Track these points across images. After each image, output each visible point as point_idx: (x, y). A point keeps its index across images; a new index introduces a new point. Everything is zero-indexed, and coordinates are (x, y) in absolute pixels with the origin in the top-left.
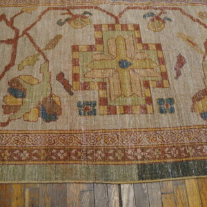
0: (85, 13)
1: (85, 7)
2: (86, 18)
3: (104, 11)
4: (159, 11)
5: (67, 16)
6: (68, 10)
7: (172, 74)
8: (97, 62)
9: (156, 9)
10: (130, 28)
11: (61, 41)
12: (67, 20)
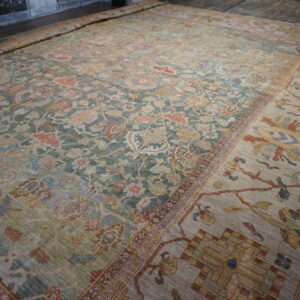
0: (162, 255)
1: (157, 251)
2: (168, 258)
3: (170, 242)
4: (196, 207)
5: (156, 272)
6: (149, 266)
7: (257, 240)
8: (220, 281)
9: (192, 207)
10: (200, 236)
11: (181, 293)
12: (160, 273)
